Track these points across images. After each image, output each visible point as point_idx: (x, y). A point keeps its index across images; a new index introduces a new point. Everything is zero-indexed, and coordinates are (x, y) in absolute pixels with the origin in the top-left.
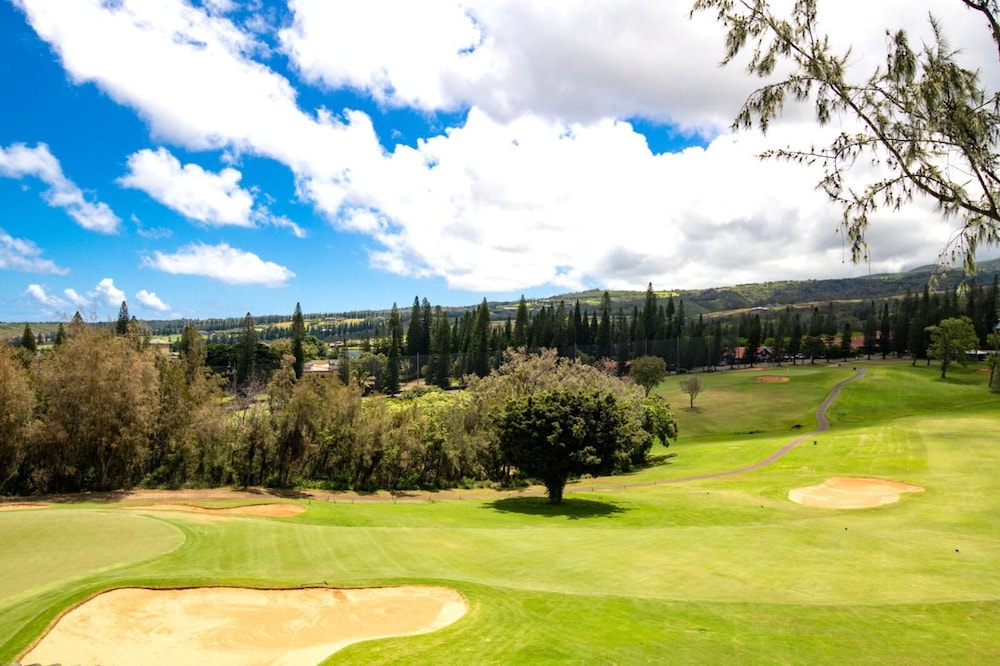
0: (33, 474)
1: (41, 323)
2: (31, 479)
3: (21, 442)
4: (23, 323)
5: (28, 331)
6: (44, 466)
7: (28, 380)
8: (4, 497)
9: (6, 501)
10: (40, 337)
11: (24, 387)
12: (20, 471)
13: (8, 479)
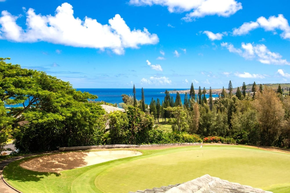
0: (283, 140)
1: (283, 84)
2: (283, 142)
3: (280, 128)
4: (278, 84)
5: (279, 87)
6: (287, 138)
7: (282, 105)
8: (274, 147)
9: (275, 148)
10: (283, 89)
11: (281, 108)
12: (279, 138)
13: (275, 141)
